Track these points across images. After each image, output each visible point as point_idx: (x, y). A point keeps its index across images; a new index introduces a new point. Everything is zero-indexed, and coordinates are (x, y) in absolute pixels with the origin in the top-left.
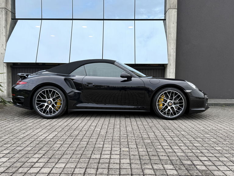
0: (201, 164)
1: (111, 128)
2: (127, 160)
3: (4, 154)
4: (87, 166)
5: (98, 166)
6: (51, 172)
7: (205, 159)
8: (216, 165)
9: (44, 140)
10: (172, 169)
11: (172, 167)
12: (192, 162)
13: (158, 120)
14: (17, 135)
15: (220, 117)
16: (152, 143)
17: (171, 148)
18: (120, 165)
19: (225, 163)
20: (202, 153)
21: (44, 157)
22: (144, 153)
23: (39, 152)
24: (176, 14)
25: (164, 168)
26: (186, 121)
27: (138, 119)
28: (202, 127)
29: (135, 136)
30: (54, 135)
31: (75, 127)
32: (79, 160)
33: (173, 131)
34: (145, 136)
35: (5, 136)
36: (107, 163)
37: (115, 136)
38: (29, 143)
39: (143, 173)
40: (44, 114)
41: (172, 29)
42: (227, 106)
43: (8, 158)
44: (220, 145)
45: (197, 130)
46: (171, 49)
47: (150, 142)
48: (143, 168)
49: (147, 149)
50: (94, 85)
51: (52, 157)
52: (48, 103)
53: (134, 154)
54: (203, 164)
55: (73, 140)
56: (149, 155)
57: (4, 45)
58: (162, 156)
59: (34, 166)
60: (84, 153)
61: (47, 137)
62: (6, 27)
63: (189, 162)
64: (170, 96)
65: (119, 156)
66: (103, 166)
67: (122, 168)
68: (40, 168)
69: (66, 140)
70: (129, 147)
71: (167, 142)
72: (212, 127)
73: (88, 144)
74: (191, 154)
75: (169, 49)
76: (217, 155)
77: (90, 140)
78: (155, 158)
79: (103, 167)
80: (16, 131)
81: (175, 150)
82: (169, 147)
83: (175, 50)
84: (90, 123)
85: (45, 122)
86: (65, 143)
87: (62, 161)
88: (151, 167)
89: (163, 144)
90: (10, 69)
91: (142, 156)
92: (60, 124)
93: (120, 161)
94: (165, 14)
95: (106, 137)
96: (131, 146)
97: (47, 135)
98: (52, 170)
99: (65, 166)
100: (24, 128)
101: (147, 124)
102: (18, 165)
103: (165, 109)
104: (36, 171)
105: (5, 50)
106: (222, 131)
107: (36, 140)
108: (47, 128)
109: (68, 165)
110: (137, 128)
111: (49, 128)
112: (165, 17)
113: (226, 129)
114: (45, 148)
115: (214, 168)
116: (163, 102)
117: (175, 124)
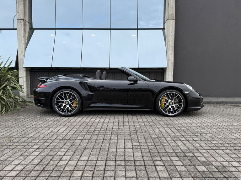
0: (201, 156)
1: (121, 125)
2: (139, 153)
3: (35, 149)
4: (107, 158)
5: (116, 158)
6: (78, 164)
7: (204, 151)
8: (214, 156)
9: (66, 136)
10: (178, 161)
11: (177, 159)
12: (193, 154)
13: (160, 117)
14: (42, 132)
15: (213, 114)
16: (158, 138)
17: (175, 142)
18: (134, 157)
19: (221, 155)
20: (201, 146)
21: (69, 151)
22: (152, 147)
23: (64, 147)
24: (174, 24)
25: (171, 159)
26: (184, 118)
27: (143, 117)
28: (198, 123)
29: (143, 132)
30: (74, 132)
31: (91, 125)
32: (99, 153)
33: (175, 127)
34: (151, 132)
35: (32, 133)
36: (123, 156)
37: (126, 132)
38: (54, 139)
39: (154, 164)
40: (63, 113)
41: (170, 37)
42: (219, 103)
43: (39, 153)
44: (215, 139)
45: (195, 126)
46: (170, 54)
47: (156, 137)
48: (154, 159)
49: (154, 143)
50: (105, 88)
51: (76, 151)
52: (66, 104)
53: (144, 148)
54: (202, 156)
55: (90, 135)
56: (157, 148)
57: (23, 52)
58: (168, 149)
59: (62, 159)
60: (102, 147)
61: (69, 134)
62: (24, 36)
63: (191, 155)
64: (170, 97)
65: (132, 149)
66: (120, 158)
67: (136, 160)
68: (68, 161)
69: (85, 136)
70: (140, 142)
71: (171, 137)
72: (207, 123)
73: (105, 139)
74: (192, 148)
75: (168, 55)
76: (214, 148)
77: (105, 136)
78: (162, 151)
79: (120, 160)
80: (41, 128)
81: (178, 144)
82: (173, 141)
83: (173, 55)
84: (102, 120)
85: (64, 120)
86: (85, 138)
87: (85, 155)
88: (160, 159)
89: (167, 139)
90: (28, 73)
91: (152, 149)
92: (77, 121)
93: (133, 154)
94: (164, 23)
95: (119, 133)
96: (140, 141)
97: (68, 132)
98: (78, 162)
99: (88, 159)
100: (47, 125)
101: (151, 121)
102: (49, 158)
103: (166, 108)
104: (65, 164)
105: (24, 56)
106: (216, 127)
107: (59, 136)
108: (67, 125)
109: (91, 158)
110: (144, 125)
111: (68, 125)
112: (164, 26)
113: (219, 125)
114: (68, 144)
115: (212, 159)
116: (165, 102)
117: (176, 121)
